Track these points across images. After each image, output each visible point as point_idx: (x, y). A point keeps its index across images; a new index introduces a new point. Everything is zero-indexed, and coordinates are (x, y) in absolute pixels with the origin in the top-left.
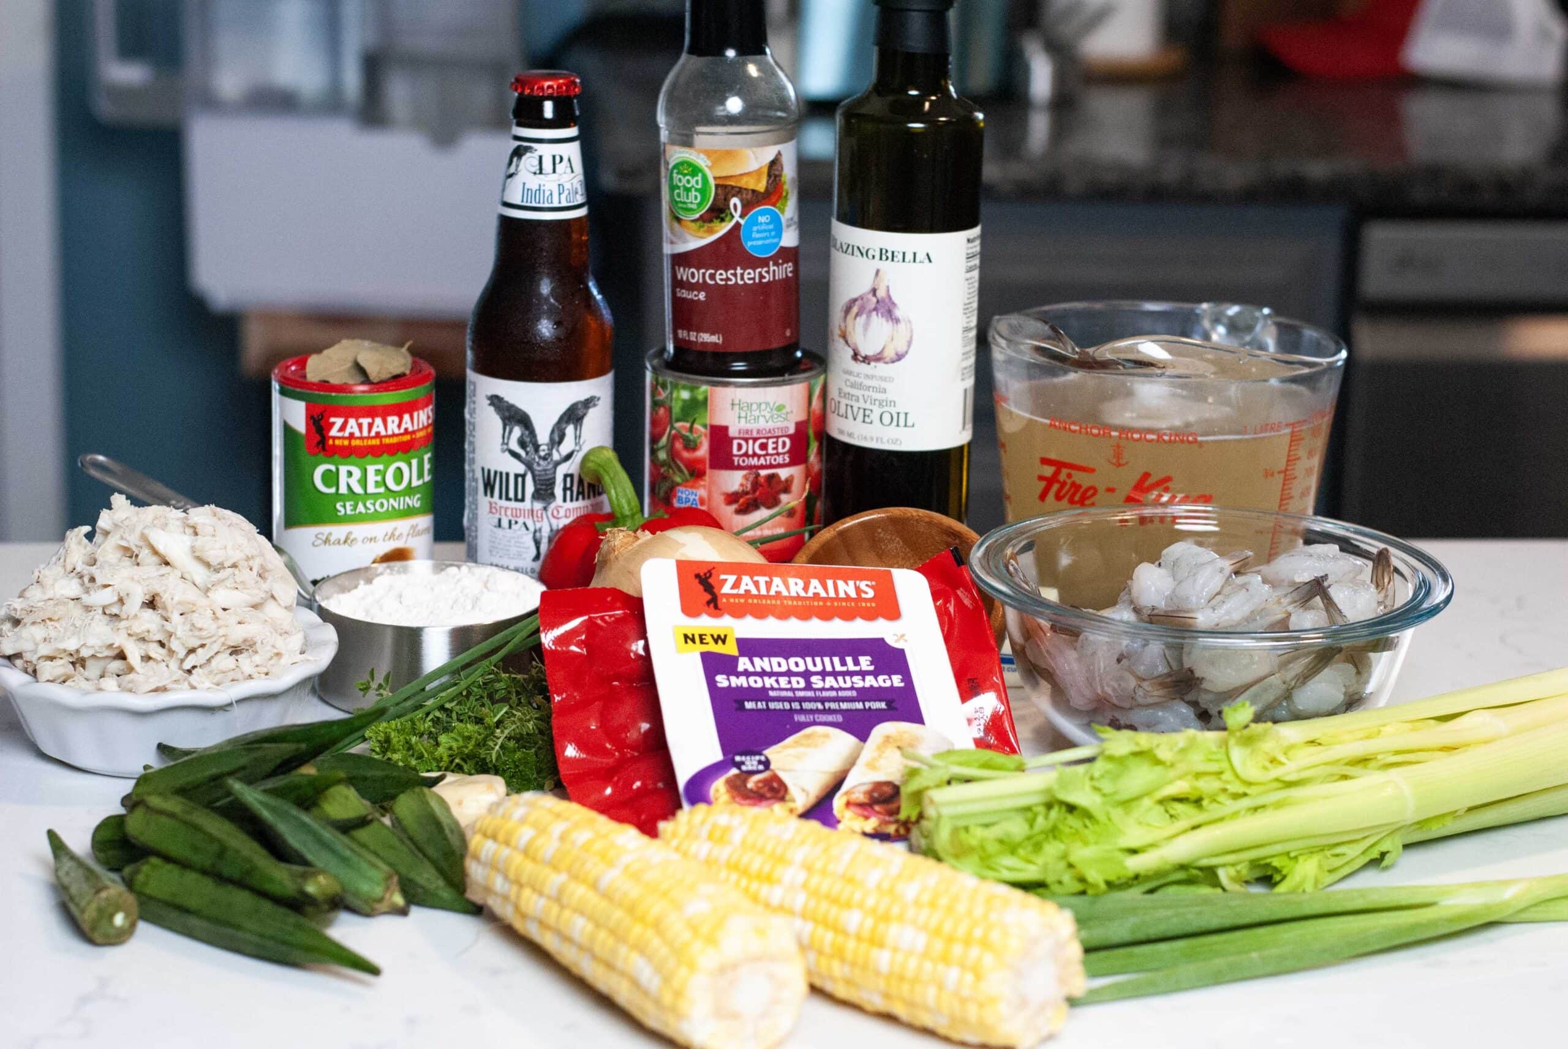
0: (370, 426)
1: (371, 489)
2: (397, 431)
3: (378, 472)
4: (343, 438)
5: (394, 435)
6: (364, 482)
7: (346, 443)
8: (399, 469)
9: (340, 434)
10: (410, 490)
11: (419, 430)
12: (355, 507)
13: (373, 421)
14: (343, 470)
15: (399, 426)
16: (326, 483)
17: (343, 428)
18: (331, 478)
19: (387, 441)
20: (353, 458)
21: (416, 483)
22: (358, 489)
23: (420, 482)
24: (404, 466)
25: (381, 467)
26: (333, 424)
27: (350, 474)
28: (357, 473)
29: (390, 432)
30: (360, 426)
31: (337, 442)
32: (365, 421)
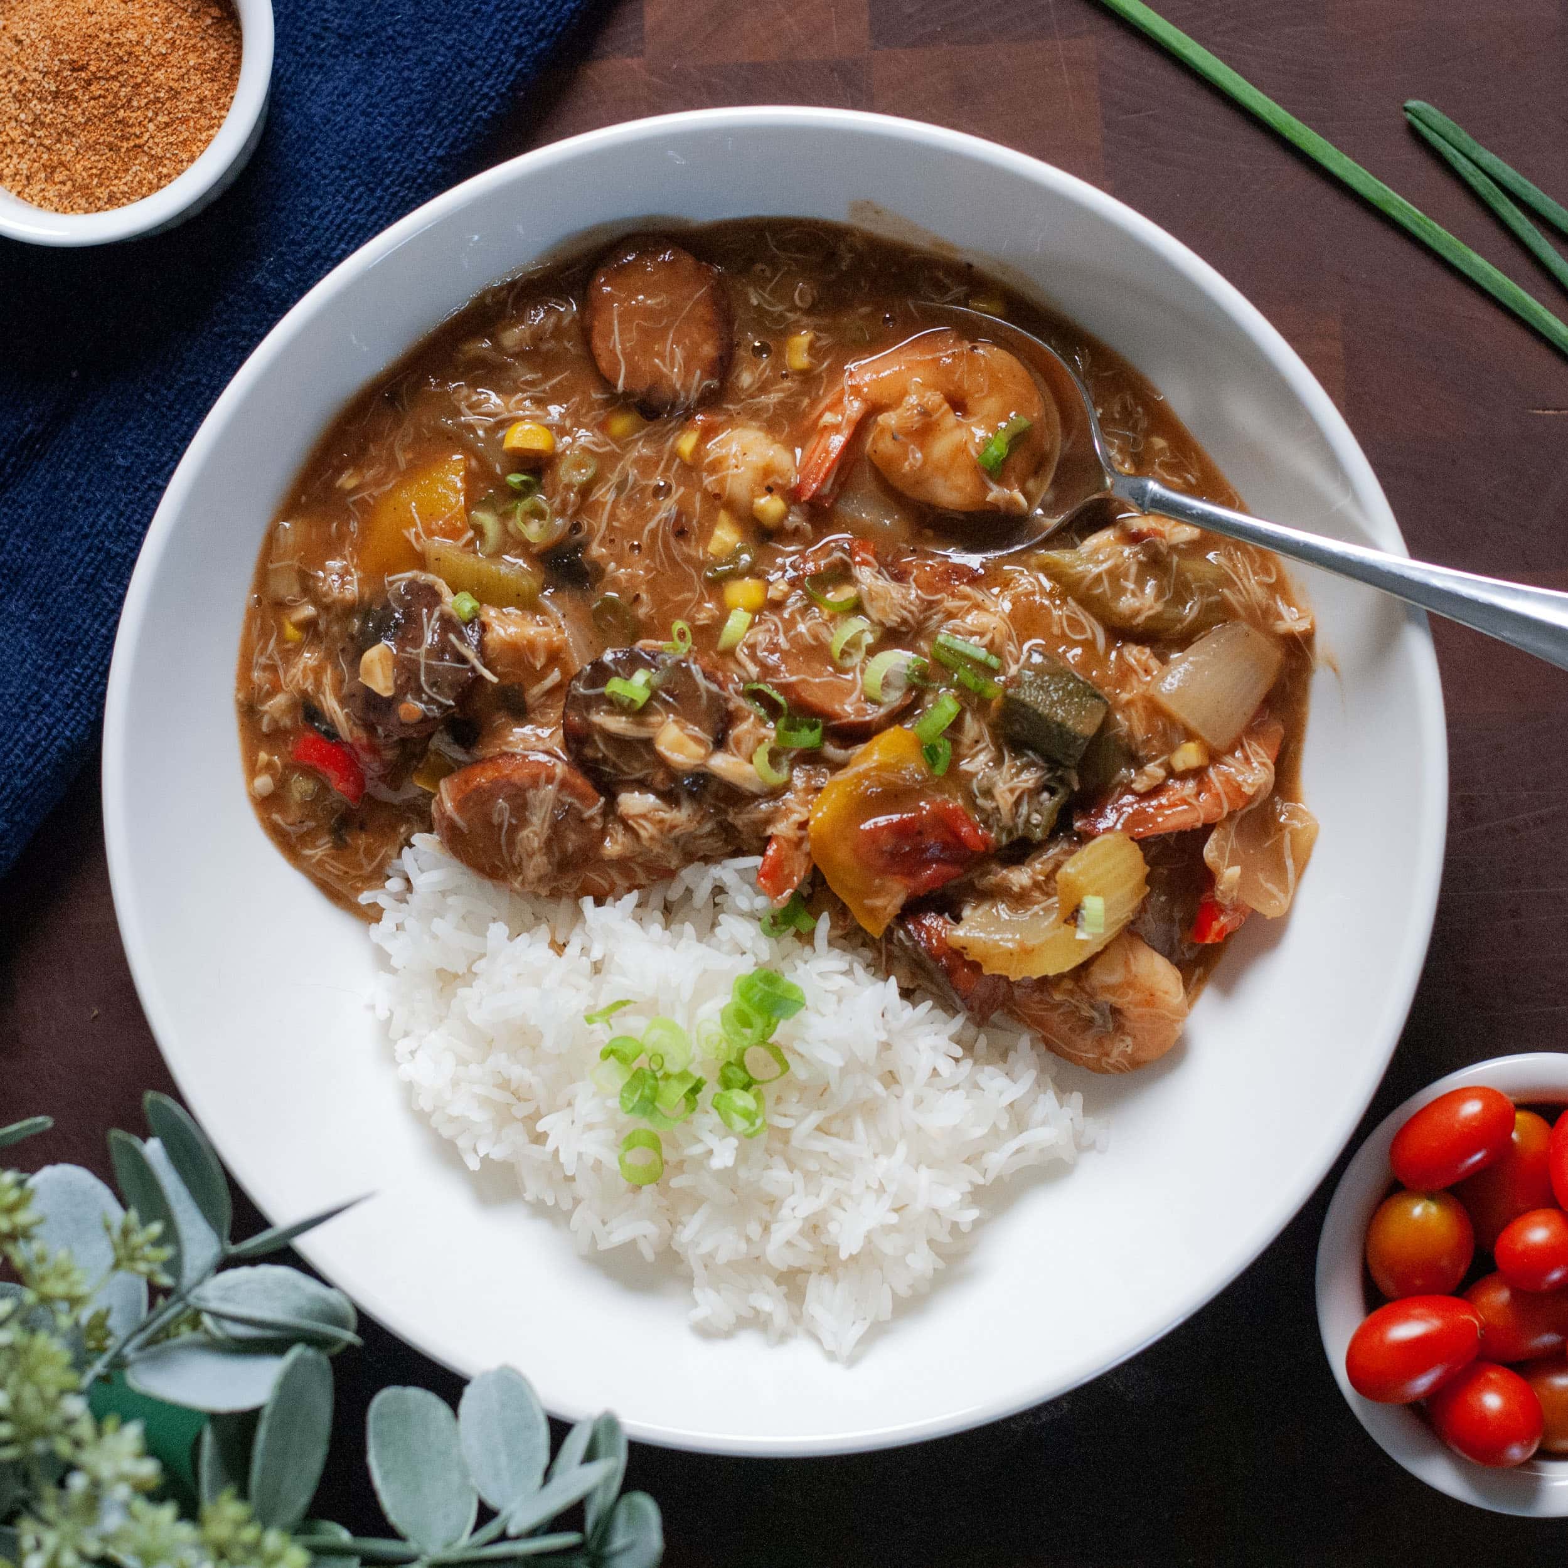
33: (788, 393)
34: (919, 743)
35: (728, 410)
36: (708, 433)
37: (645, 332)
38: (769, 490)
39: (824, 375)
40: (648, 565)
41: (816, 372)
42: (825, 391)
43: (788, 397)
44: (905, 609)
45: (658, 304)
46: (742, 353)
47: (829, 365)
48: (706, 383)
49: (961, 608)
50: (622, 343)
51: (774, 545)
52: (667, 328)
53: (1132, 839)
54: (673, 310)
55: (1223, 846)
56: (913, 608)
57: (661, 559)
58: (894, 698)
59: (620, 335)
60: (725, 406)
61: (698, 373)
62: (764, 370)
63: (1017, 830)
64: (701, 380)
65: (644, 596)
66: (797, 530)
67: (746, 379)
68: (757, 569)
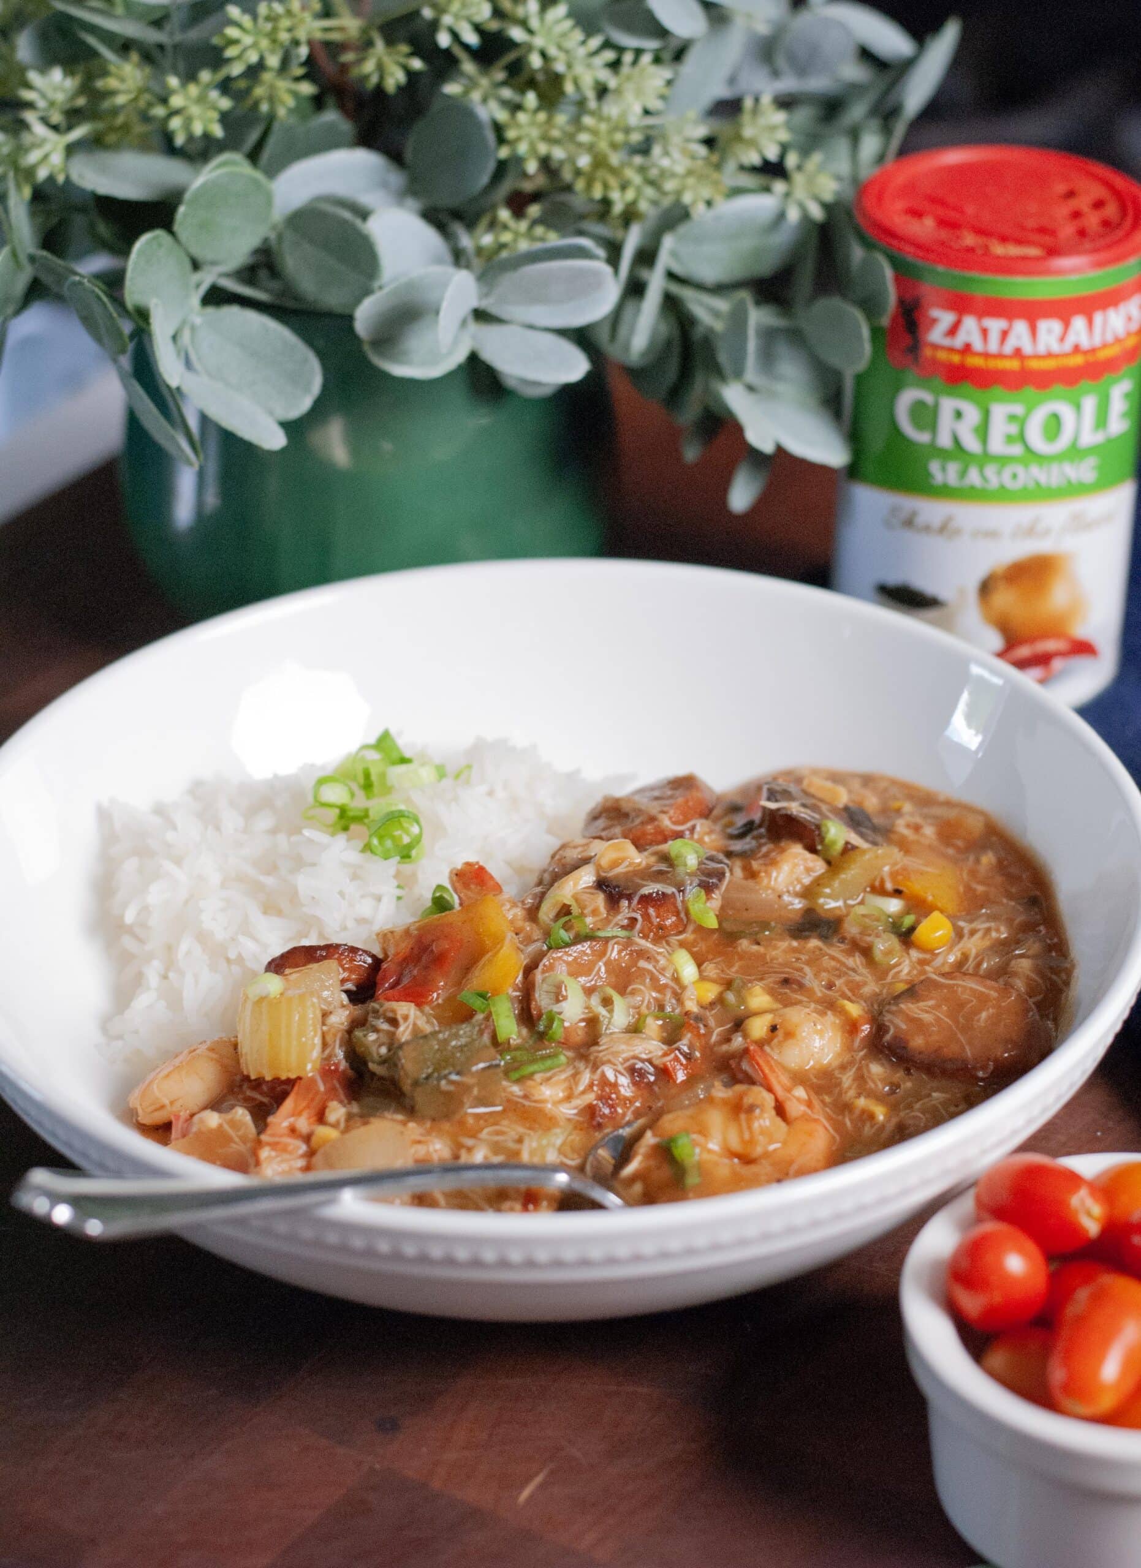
0: (1005, 334)
1: (997, 445)
2: (1056, 348)
3: (1012, 418)
4: (951, 350)
5: (1050, 355)
6: (983, 431)
7: (956, 359)
8: (1056, 417)
9: (947, 342)
10: (1075, 452)
11: (1105, 346)
12: (963, 474)
13: (1010, 326)
14: (948, 405)
15: (1062, 339)
16: (918, 424)
17: (953, 331)
18: (925, 415)
19: (1034, 365)
20: (967, 387)
21: (1089, 437)
22: (971, 443)
23: (1099, 438)
24: (1066, 412)
25: (1018, 409)
26: (934, 321)
27: (959, 415)
28: (972, 414)
29: (1042, 349)
30: (985, 332)
31: (942, 356)
32: (995, 325)
33: (844, 1091)
34: (496, 992)
35: (861, 1050)
36: (852, 1027)
37: (961, 1005)
38: (774, 1029)
39: (840, 1118)
40: (777, 959)
41: (847, 1113)
42: (827, 1113)
43: (841, 1091)
44: (607, 1049)
45: (980, 1019)
46: (900, 1075)
47: (845, 1124)
48: (892, 1031)
49: (577, 1084)
50: (964, 987)
51: (729, 1026)
52: (957, 1022)
53: (299, 1078)
54: (967, 1028)
55: (239, 1130)
56: (602, 1054)
57: (776, 968)
58: (542, 999)
59: (971, 989)
60: (865, 1051)
61: (904, 1027)
62: (874, 1083)
63: (374, 1017)
64: (896, 1027)
65: (755, 948)
66: (728, 1040)
67: (876, 1069)
68: (719, 1007)
